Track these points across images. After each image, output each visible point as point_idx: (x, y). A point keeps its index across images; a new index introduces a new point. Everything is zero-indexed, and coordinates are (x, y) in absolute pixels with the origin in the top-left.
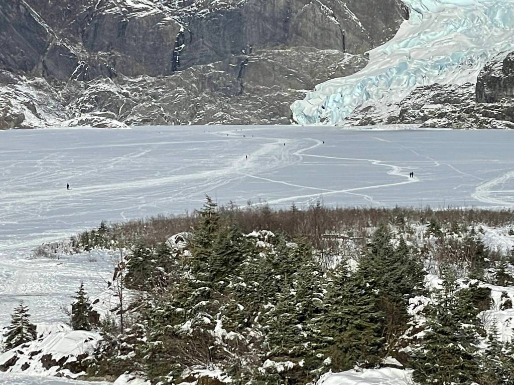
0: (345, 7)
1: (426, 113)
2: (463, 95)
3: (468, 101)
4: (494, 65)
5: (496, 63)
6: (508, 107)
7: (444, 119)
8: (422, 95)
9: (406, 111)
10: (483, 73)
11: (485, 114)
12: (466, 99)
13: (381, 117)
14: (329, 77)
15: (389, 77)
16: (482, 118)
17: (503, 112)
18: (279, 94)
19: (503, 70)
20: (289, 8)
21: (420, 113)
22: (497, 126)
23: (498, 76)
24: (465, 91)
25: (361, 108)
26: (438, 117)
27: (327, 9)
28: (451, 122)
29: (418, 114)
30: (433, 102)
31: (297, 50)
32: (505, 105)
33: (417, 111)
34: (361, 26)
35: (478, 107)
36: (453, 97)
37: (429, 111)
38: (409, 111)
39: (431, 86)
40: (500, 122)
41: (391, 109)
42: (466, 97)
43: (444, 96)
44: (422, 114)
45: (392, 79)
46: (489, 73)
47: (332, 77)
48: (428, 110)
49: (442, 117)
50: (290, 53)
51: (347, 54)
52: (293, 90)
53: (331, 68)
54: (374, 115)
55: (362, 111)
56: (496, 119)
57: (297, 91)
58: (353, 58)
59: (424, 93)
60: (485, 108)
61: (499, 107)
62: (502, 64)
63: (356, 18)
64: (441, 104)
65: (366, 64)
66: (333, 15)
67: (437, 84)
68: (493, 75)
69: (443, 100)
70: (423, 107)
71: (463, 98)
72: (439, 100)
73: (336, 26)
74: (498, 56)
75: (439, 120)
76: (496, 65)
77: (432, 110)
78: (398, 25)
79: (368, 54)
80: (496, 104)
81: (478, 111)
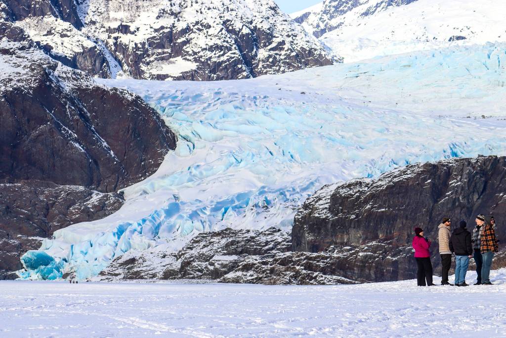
0: (92, 131)
1: (217, 266)
2: (267, 243)
3: (274, 251)
4: (317, 202)
5: (320, 199)
6: (338, 258)
7: (251, 272)
8: (210, 243)
9: (189, 263)
10: (301, 212)
11: (308, 267)
12: (272, 249)
13: (154, 272)
14: (72, 221)
15: (155, 221)
16: (304, 271)
17: (332, 264)
18: (5, 242)
19: (330, 210)
20: (20, 129)
21: (209, 266)
22: (325, 281)
23: (324, 217)
24: (269, 238)
25: (120, 261)
26: (242, 270)
27: (70, 132)
28: (261, 276)
29: (206, 267)
30: (225, 252)
31: (29, 185)
32: (335, 255)
33: (204, 264)
34: (113, 156)
35: (298, 256)
36: (253, 246)
37: (222, 264)
38: (195, 264)
39: (222, 231)
40: (329, 277)
41: (167, 260)
42: (271, 246)
43: (239, 244)
44: (211, 268)
45: (160, 225)
46: (310, 214)
47: (77, 221)
48: (220, 263)
49: (247, 270)
50: (20, 188)
51: (96, 192)
52: (24, 238)
53: (74, 209)
54: (144, 269)
55: (121, 264)
56: (325, 274)
57: (30, 238)
58: (103, 197)
59: (212, 240)
60: (308, 258)
61: (327, 258)
62: (329, 201)
63: (107, 146)
64: (237, 254)
65: (121, 205)
66: (76, 140)
67: (230, 229)
68: (317, 215)
69: (239, 249)
70: (214, 258)
71: (267, 247)
72: (235, 249)
73: (81, 154)
74: (322, 191)
75: (245, 273)
76: (321, 202)
77: (225, 263)
78: (161, 156)
79: (123, 193)
80: (322, 253)
81: (298, 263)
